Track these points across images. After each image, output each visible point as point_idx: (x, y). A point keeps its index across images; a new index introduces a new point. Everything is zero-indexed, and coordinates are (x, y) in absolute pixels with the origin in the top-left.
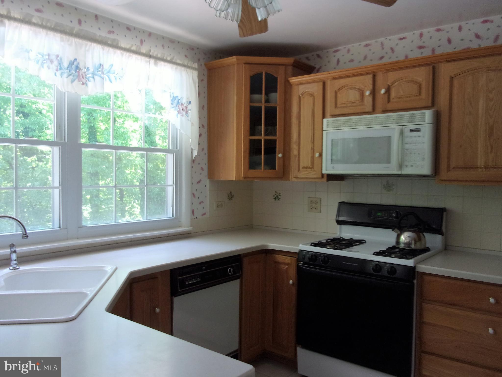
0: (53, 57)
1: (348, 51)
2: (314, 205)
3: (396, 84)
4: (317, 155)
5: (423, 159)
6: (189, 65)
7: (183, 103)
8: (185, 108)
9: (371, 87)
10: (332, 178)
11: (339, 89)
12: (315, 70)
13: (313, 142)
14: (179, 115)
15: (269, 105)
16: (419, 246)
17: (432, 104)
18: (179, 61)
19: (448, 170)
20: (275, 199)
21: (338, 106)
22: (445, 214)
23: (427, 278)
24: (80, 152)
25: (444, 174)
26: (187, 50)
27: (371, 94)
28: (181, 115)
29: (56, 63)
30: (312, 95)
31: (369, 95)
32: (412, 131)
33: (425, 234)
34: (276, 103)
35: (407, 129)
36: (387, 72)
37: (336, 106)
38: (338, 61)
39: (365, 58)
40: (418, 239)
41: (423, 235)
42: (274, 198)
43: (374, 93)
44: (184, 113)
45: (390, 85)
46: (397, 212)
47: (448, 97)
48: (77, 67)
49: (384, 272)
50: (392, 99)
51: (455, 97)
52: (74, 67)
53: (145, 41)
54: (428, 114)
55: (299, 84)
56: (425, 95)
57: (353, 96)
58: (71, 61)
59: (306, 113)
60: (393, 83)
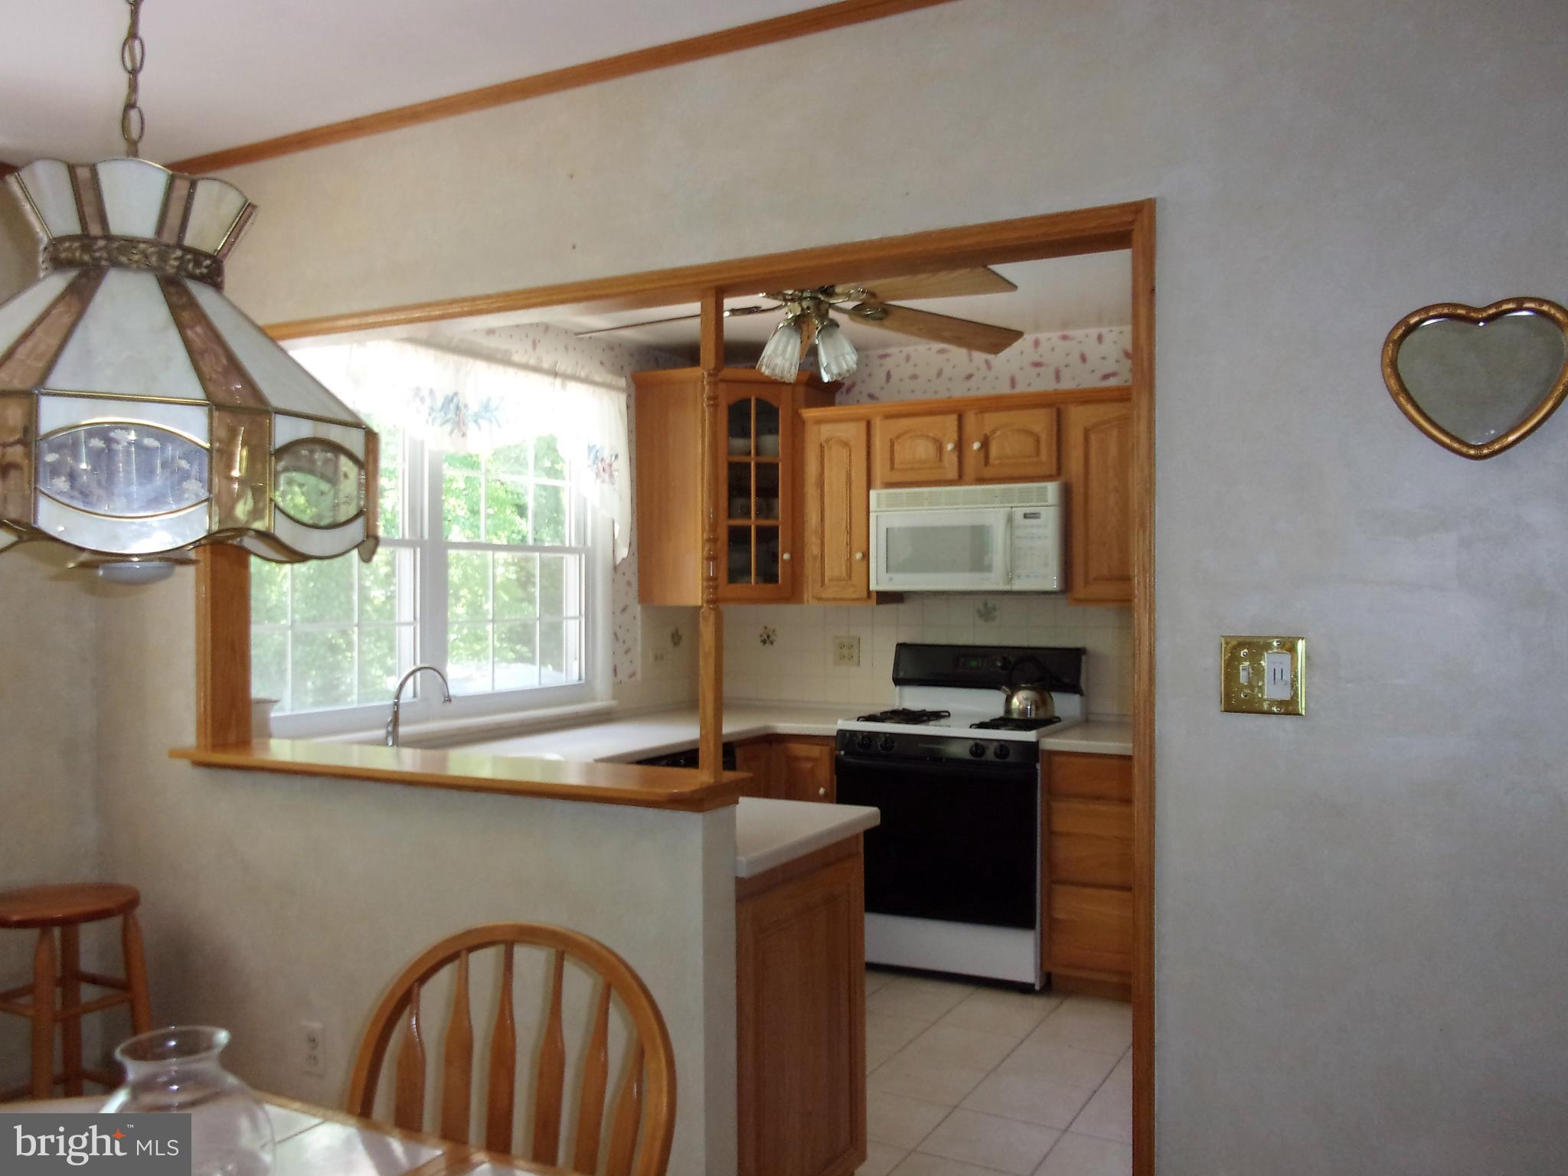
0: (425, 393)
1: (908, 358)
2: (846, 651)
3: (998, 433)
4: (859, 556)
5: (1046, 565)
6: (613, 383)
7: (605, 457)
8: (607, 467)
9: (955, 436)
10: (887, 598)
11: (898, 437)
12: (844, 389)
13: (850, 533)
14: (599, 481)
15: (763, 459)
16: (1042, 715)
17: (1058, 472)
18: (597, 378)
19: (1086, 583)
20: (764, 642)
21: (896, 466)
22: (1084, 658)
23: (1058, 759)
24: (445, 556)
25: (1080, 591)
26: (604, 350)
27: (954, 449)
28: (601, 480)
29: (428, 402)
30: (846, 444)
31: (951, 451)
32: (1026, 516)
33: (1053, 694)
34: (778, 455)
35: (1019, 513)
36: (981, 412)
37: (892, 468)
38: (889, 376)
39: (939, 374)
40: (1042, 703)
41: (1051, 696)
42: (762, 641)
43: (960, 447)
44: (606, 476)
45: (988, 434)
46: (1004, 658)
47: (1081, 462)
48: (458, 408)
49: (990, 755)
50: (991, 460)
51: (1093, 462)
52: (452, 406)
53: (539, 341)
54: (1052, 489)
55: (819, 422)
56: (1046, 454)
57: (923, 450)
58: (448, 396)
59: (834, 479)
60: (994, 431)
